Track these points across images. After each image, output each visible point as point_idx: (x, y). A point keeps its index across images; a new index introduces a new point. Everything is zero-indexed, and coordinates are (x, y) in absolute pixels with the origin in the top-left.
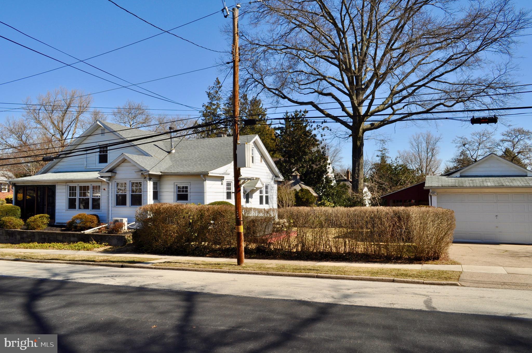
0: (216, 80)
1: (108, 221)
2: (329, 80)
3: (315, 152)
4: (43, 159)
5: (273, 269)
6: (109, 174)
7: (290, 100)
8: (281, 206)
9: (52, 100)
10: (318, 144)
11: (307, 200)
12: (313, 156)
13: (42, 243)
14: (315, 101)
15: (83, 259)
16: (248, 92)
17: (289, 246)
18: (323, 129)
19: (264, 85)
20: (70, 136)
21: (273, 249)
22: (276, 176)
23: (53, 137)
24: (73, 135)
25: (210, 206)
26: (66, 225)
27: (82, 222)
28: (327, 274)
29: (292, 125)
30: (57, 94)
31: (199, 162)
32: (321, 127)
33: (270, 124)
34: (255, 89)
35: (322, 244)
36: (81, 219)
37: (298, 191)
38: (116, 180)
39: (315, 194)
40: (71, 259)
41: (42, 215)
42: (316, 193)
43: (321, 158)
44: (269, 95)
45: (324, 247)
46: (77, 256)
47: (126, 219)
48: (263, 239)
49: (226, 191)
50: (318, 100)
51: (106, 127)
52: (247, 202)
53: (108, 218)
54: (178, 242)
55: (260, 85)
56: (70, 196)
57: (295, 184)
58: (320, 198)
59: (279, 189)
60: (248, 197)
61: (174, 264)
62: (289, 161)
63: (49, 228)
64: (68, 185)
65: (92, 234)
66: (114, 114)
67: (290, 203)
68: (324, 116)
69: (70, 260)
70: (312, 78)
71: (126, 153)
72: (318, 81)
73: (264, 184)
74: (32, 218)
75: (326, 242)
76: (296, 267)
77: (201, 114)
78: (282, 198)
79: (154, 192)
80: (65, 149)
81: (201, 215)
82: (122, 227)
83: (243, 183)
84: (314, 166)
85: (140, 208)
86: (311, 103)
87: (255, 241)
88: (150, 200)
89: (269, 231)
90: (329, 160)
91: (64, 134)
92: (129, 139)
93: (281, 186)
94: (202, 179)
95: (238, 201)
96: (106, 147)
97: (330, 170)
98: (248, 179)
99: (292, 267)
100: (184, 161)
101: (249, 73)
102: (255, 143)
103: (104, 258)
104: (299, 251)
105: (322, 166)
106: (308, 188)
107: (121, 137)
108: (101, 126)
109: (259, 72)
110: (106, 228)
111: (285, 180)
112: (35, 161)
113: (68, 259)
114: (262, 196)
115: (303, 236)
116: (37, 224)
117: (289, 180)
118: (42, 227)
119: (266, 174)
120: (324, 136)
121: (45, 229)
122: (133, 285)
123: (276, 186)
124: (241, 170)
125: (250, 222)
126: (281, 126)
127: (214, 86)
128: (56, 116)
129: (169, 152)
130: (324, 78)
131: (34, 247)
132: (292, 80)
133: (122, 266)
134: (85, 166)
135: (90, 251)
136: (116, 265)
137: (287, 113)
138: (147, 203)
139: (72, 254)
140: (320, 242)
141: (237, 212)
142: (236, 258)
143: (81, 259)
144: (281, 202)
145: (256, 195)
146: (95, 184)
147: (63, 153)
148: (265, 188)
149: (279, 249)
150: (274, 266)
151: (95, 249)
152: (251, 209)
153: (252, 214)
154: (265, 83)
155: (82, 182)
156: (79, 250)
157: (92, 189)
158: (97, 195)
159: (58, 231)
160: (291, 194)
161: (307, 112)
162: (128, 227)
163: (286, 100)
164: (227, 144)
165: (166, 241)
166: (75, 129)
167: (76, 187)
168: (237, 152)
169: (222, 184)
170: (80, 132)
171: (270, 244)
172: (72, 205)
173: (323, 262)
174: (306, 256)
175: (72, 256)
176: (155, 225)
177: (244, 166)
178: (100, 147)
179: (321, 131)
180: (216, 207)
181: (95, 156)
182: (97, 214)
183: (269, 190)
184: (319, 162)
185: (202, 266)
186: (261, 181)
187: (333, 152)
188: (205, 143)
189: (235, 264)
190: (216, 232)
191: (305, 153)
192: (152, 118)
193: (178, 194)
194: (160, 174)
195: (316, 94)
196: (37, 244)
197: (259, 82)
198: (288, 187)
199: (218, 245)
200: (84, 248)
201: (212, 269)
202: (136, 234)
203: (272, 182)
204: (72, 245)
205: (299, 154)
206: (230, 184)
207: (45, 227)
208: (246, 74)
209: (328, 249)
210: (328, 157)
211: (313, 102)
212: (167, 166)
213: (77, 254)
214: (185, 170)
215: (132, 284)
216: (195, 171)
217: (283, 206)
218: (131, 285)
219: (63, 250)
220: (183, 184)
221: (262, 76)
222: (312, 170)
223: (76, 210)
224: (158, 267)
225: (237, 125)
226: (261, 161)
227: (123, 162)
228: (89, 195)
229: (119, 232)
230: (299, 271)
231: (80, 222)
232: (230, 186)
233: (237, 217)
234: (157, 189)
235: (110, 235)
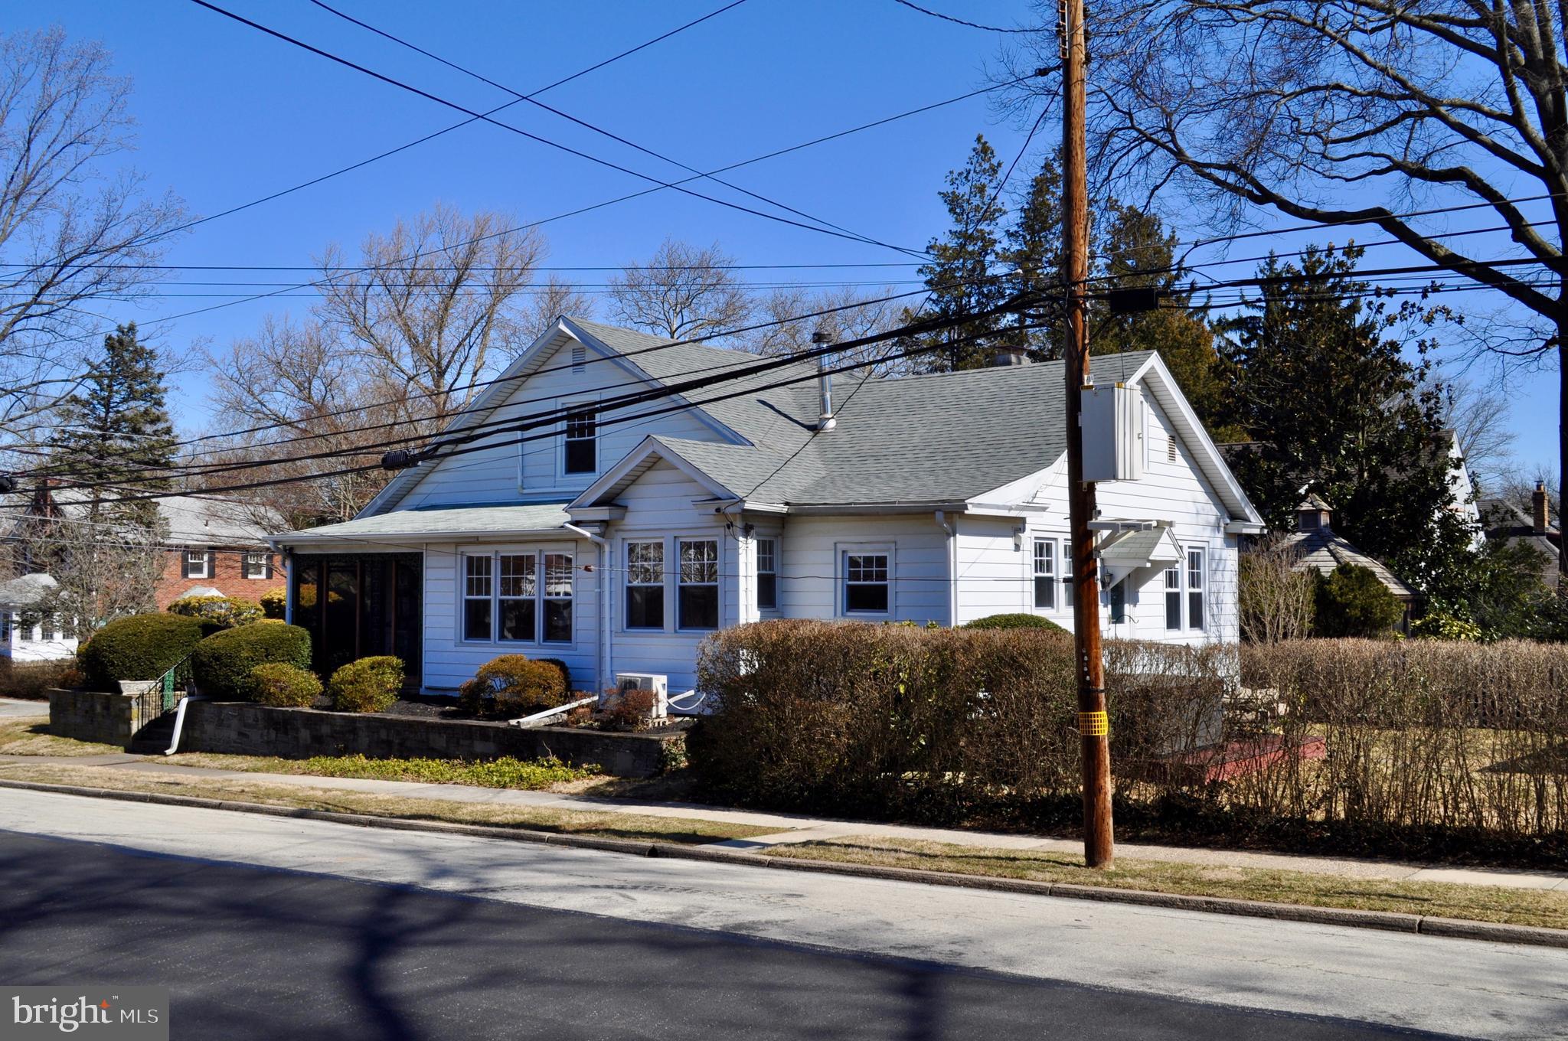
0: (975, 145)
1: (601, 684)
2: (1454, 116)
3: (1392, 416)
4: (384, 460)
5: (1231, 885)
6: (603, 513)
7: (1284, 206)
8: (1255, 637)
9: (407, 251)
10: (1410, 385)
11: (1366, 610)
12: (1383, 432)
13: (381, 758)
14: (1393, 205)
15: (519, 818)
16: (1112, 184)
17: (1297, 798)
18: (1429, 320)
19: (1178, 154)
20: (464, 380)
21: (1227, 808)
22: (1235, 516)
23: (412, 383)
24: (475, 374)
25: (973, 632)
26: (456, 694)
27: (511, 684)
28: (1465, 918)
29: (1295, 309)
30: (425, 234)
31: (928, 464)
32: (1420, 309)
33: (1205, 308)
34: (1143, 168)
35: (1439, 795)
36: (508, 675)
37: (1327, 575)
38: (625, 535)
39: (1396, 589)
40: (479, 818)
41: (379, 658)
42: (1402, 581)
43: (1419, 438)
44: (1198, 191)
45: (1446, 808)
46: (497, 807)
47: (664, 679)
48: (1186, 768)
49: (1034, 575)
50: (1407, 201)
51: (588, 340)
52: (1117, 617)
53: (601, 672)
54: (852, 770)
55: (1161, 152)
56: (470, 593)
57: (1310, 546)
58: (1418, 605)
59: (1244, 569)
60: (1120, 597)
61: (843, 849)
62: (1283, 455)
63: (404, 704)
64: (462, 554)
65: (547, 729)
66: (617, 293)
67: (1294, 623)
68: (1434, 264)
69: (473, 823)
70: (1383, 112)
71: (661, 434)
72: (1409, 121)
73: (1185, 545)
74: (347, 670)
75: (1455, 789)
76: (1329, 885)
77: (923, 278)
78: (1258, 603)
79: (760, 577)
80: (446, 424)
81: (943, 668)
82: (650, 709)
83: (1107, 543)
84: (1393, 475)
85: (716, 638)
86: (1378, 216)
87: (1154, 772)
88: (748, 610)
89: (1210, 733)
90: (1456, 446)
91: (444, 372)
92: (669, 382)
93: (1253, 557)
94: (941, 526)
95: (1085, 612)
96: (591, 414)
97: (1461, 490)
98: (1129, 527)
99: (1310, 884)
100: (871, 461)
101: (1116, 109)
102: (1144, 382)
103: (589, 820)
104: (1338, 821)
105: (1424, 471)
106: (1363, 561)
107: (640, 374)
108: (571, 338)
109: (1162, 101)
110: (594, 708)
111: (1271, 532)
112: (352, 471)
113: (469, 818)
114: (1177, 595)
115: (1357, 757)
116: (364, 691)
117: (1285, 529)
118: (378, 700)
119: (1192, 508)
120: (1434, 346)
121: (388, 711)
122: (699, 921)
123: (1232, 556)
124: (1097, 493)
125: (1133, 697)
126: (1246, 312)
127: (969, 167)
128: (421, 307)
129: (815, 429)
130: (1433, 108)
131: (356, 771)
132: (1295, 124)
133: (654, 853)
134: (520, 483)
135: (538, 792)
136: (632, 847)
137: (1272, 259)
138: (737, 619)
139: (480, 799)
140: (1429, 787)
141: (1083, 655)
142: (1078, 838)
143: (509, 818)
144: (1252, 622)
145: (1154, 592)
146: (552, 550)
147: (446, 438)
148: (1186, 563)
149: (1252, 811)
150: (1238, 877)
151: (555, 784)
152: (1134, 646)
153: (1141, 667)
154: (1182, 143)
155: (511, 542)
156: (504, 787)
157: (543, 567)
158: (562, 588)
159: (431, 716)
160: (1294, 586)
161: (1360, 251)
162: (669, 708)
163: (1271, 207)
164: (1036, 389)
165: (810, 765)
166: (482, 351)
167: (488, 559)
168: (1083, 421)
169: (1017, 548)
170: (498, 363)
171: (1216, 786)
172: (475, 624)
173: (1444, 867)
174: (1369, 841)
175: (479, 807)
176: (769, 704)
177: (1111, 475)
178: (571, 414)
179: (1419, 327)
180: (998, 636)
181: (552, 449)
182: (561, 659)
183: (1204, 570)
184: (1411, 454)
185: (947, 864)
186: (1171, 536)
187: (1470, 415)
188: (948, 390)
189: (1074, 860)
190: (998, 735)
191: (1352, 422)
192: (751, 306)
193: (849, 586)
194: (785, 509)
195: (1397, 175)
196: (365, 761)
197: (1157, 143)
198: (1284, 557)
199: (1006, 783)
200: (522, 782)
201: (987, 879)
202: (699, 733)
203: (1218, 540)
204: (478, 767)
205: (1322, 425)
206: (1049, 546)
207: (388, 700)
208: (1105, 112)
209: (1463, 816)
210: (1450, 433)
211: (1387, 208)
212: (807, 481)
213: (496, 800)
214: (876, 493)
215: (694, 920)
216: (912, 498)
217: (1262, 636)
218: (689, 923)
219: (450, 785)
220: (868, 547)
221: (1169, 115)
222: (1382, 488)
223: (492, 642)
224: (784, 860)
225: (1079, 312)
226: (1172, 457)
227: (649, 468)
228: (533, 589)
229: (640, 727)
230: (1342, 901)
231: (504, 686)
232: (1049, 553)
233: (1081, 676)
234: (771, 569)
235: (608, 737)
